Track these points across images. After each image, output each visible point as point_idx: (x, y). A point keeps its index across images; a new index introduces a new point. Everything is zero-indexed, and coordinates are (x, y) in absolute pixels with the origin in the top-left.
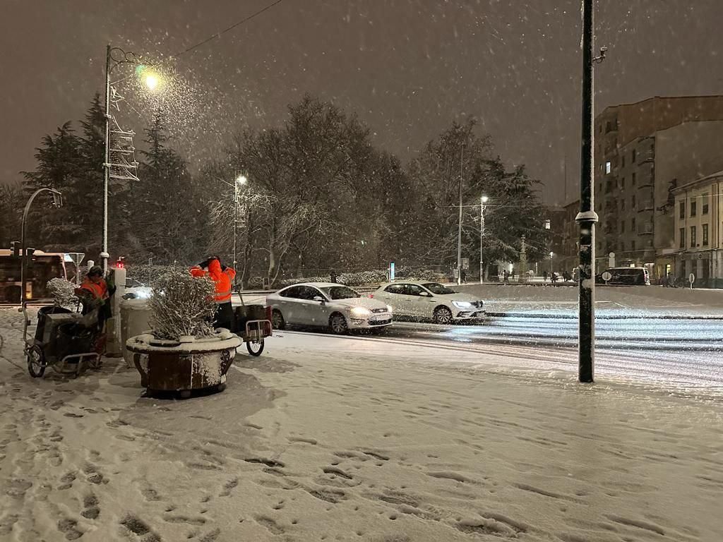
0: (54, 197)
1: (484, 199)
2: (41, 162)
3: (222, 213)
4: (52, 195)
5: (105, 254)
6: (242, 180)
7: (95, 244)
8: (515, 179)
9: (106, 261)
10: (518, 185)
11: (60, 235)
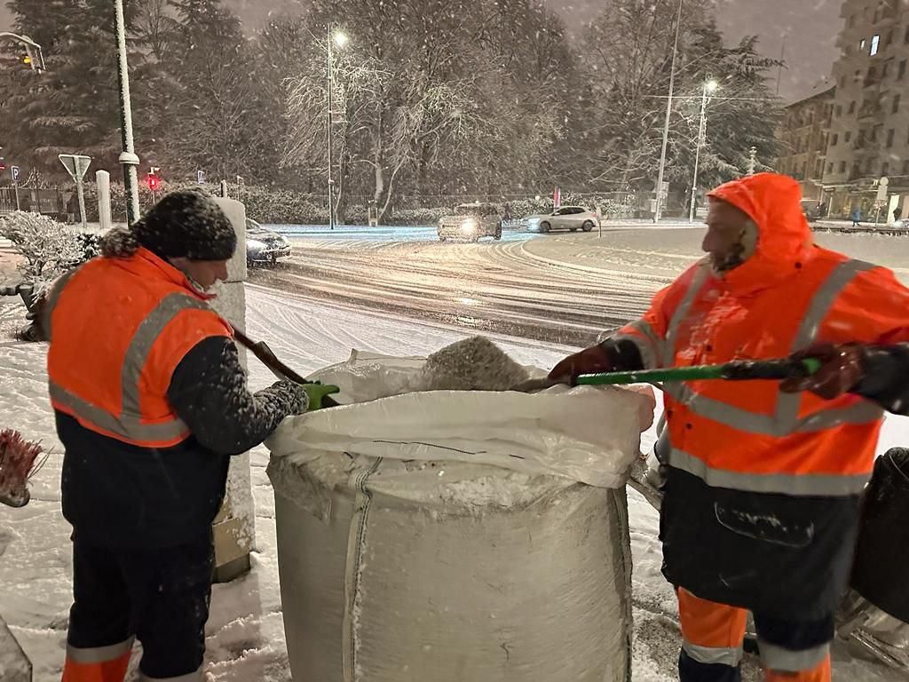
0: (29, 53)
1: (712, 86)
2: (16, 15)
3: (306, 99)
4: (24, 48)
5: (130, 156)
6: (340, 38)
7: (112, 147)
8: (745, 57)
9: (133, 172)
10: (750, 68)
11: (57, 133)
